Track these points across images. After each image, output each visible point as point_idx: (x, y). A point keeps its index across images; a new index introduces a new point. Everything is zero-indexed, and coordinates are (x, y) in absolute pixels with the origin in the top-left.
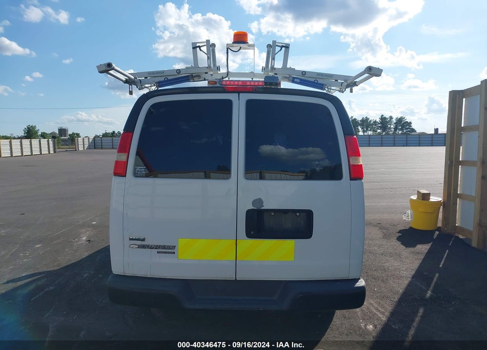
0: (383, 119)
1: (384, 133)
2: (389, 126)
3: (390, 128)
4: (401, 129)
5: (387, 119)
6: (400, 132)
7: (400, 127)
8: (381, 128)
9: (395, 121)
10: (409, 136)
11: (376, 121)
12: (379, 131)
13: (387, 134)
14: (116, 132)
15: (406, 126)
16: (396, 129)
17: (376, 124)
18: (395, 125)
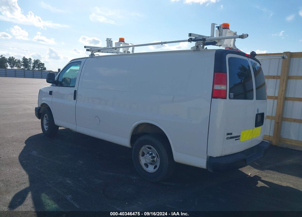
0: (25, 59)
1: (26, 69)
2: (29, 65)
3: (30, 66)
4: (38, 68)
5: (27, 59)
6: (37, 69)
7: (37, 66)
8: (24, 65)
9: (33, 62)
10: (43, 72)
11: (19, 60)
12: (22, 67)
13: (28, 70)
15: (41, 66)
16: (34, 67)
17: (20, 63)
18: (33, 64)
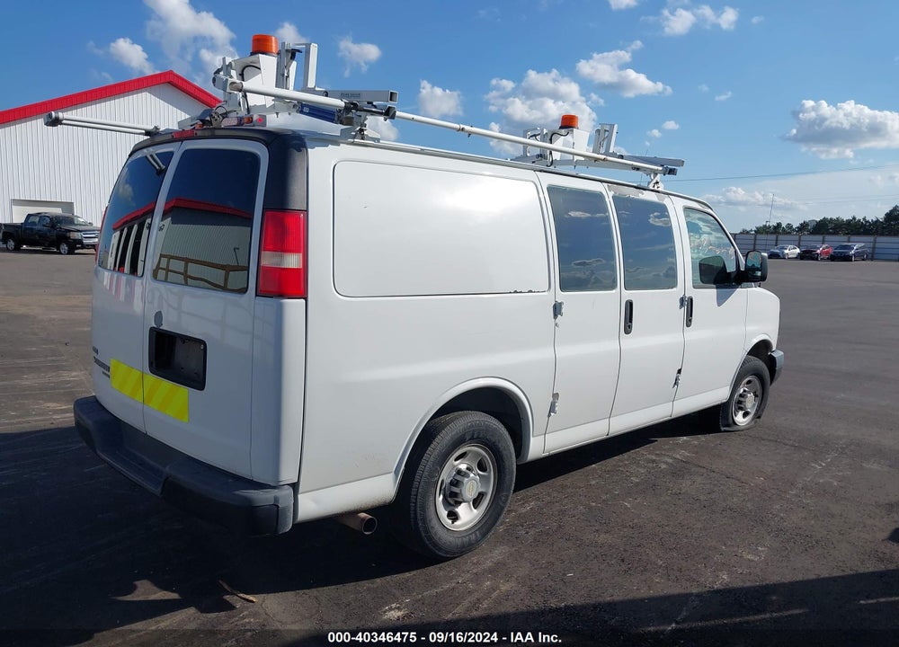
14: (784, 226)
